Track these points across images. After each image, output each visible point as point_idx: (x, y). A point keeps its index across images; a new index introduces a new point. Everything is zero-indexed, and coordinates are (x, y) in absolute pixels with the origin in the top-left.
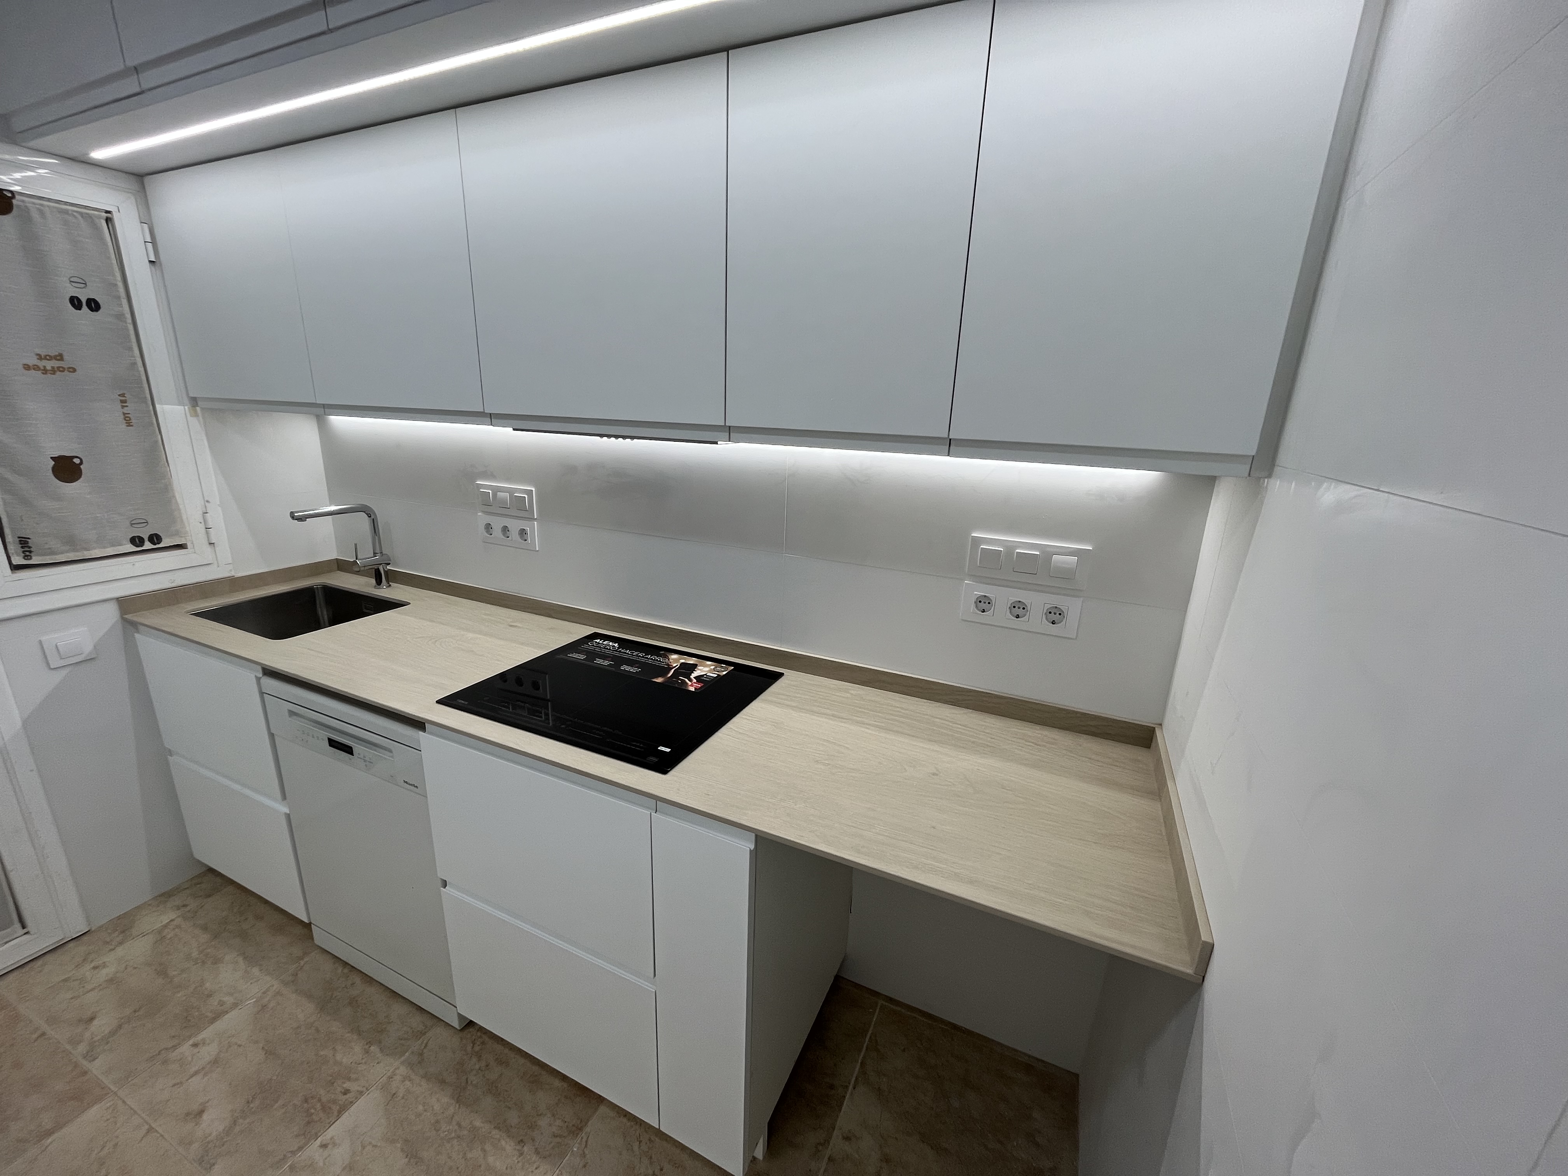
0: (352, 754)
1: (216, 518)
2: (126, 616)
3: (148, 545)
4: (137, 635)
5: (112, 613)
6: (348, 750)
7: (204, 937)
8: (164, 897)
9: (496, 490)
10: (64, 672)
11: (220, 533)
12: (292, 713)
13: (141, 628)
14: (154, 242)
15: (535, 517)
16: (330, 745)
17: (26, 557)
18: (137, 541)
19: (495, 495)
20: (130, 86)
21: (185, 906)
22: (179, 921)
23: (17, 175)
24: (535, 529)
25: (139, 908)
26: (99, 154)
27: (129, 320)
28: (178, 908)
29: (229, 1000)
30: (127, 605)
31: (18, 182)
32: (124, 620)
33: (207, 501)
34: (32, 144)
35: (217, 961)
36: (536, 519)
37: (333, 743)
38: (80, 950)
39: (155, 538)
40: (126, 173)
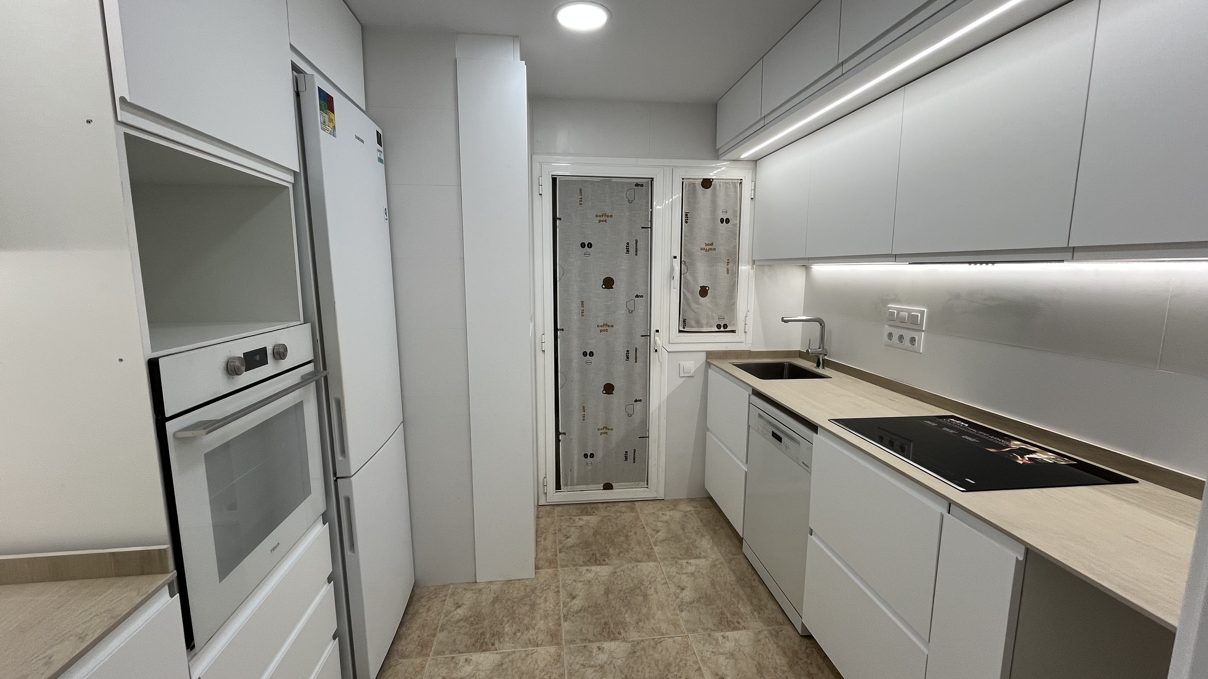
0: (781, 442)
1: (750, 321)
2: (708, 360)
3: (722, 329)
4: (709, 370)
5: (703, 356)
6: (779, 439)
7: (700, 524)
8: (691, 500)
9: (899, 311)
10: (684, 379)
11: (750, 329)
12: (760, 416)
13: (712, 366)
14: (754, 190)
15: (924, 329)
16: (772, 436)
17: (684, 328)
18: (719, 326)
19: (898, 313)
20: (761, 124)
21: (696, 507)
22: (692, 512)
23: (715, 172)
24: (922, 338)
25: (681, 500)
26: (743, 156)
27: (738, 226)
28: (694, 507)
29: (703, 554)
30: (710, 355)
31: (715, 175)
32: (707, 362)
33: (748, 311)
34: (722, 158)
35: (702, 536)
36: (923, 331)
37: (774, 435)
38: (660, 505)
39: (725, 326)
40: (753, 161)
